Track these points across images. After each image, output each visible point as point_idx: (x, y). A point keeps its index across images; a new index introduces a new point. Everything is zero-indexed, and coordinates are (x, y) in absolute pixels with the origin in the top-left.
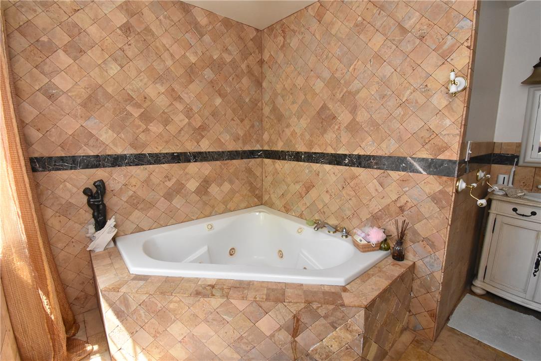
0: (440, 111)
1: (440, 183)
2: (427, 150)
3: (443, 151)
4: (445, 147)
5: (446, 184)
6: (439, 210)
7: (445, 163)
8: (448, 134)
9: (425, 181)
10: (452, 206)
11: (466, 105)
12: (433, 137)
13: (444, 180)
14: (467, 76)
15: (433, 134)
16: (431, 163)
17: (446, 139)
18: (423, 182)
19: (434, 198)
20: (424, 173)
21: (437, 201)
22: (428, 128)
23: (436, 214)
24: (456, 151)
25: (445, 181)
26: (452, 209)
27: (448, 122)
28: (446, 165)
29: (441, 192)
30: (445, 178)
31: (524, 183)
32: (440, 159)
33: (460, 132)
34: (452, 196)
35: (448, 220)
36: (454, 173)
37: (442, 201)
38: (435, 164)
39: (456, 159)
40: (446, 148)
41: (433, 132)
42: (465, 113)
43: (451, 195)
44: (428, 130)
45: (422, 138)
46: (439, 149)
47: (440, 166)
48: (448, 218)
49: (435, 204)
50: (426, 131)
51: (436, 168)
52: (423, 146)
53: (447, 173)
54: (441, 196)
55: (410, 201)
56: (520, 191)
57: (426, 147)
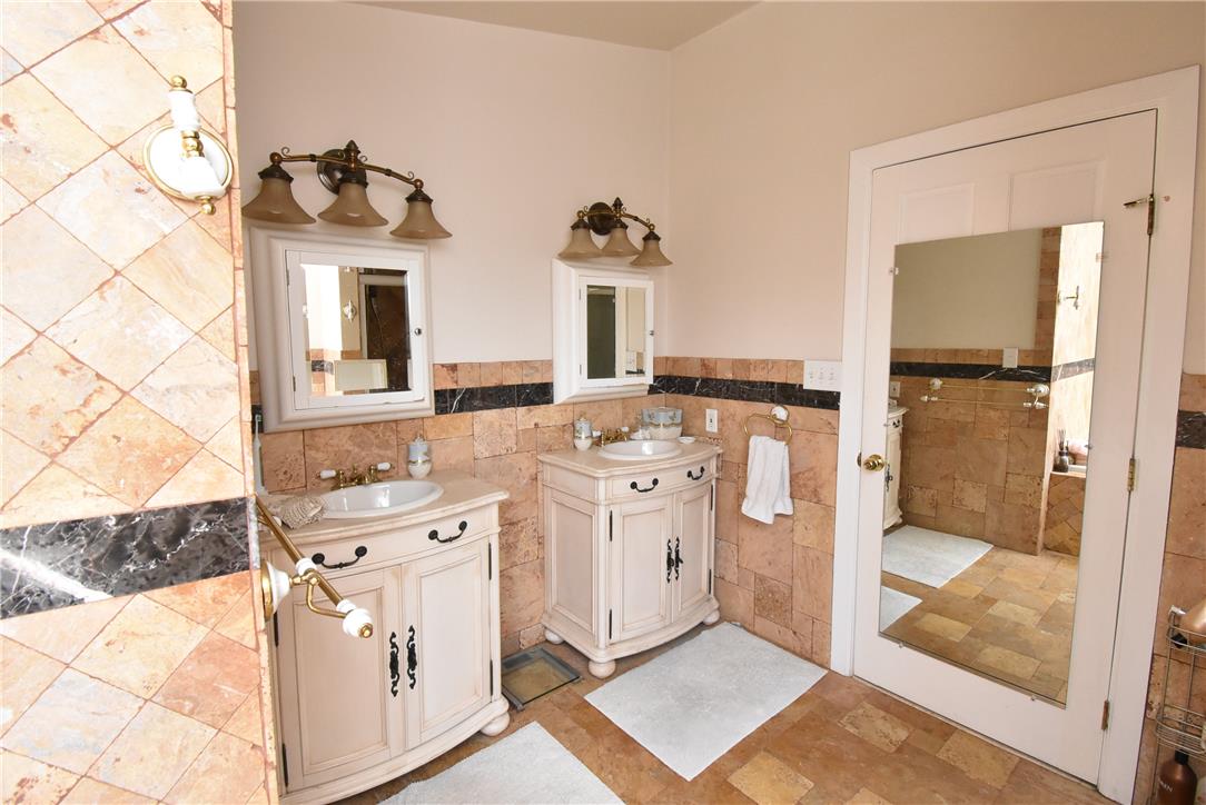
0: (117, 273)
1: (190, 618)
2: (80, 475)
3: (175, 470)
4: (179, 449)
5: (221, 608)
6: (212, 732)
7: (196, 518)
8: (184, 389)
9: (112, 632)
10: (267, 688)
11: (240, 263)
12: (100, 404)
13: (209, 595)
14: (224, 134)
15: (100, 390)
16: (120, 539)
17: (178, 412)
18: (101, 641)
19: (179, 695)
20: (94, 595)
21: (196, 703)
22: (60, 357)
23: (208, 756)
24: (235, 459)
25: (214, 600)
26: (267, 699)
27: (168, 332)
28: (204, 528)
29: (202, 653)
30: (210, 586)
31: (285, 473)
32: (165, 510)
33: (239, 377)
34: (257, 649)
35: (263, 749)
36: (246, 554)
37: (217, 690)
38: (148, 536)
39: (240, 494)
40: (187, 450)
41: (99, 376)
42: (241, 294)
43: (252, 644)
44: (64, 372)
45: (35, 412)
46: (153, 463)
47: (173, 541)
48: (260, 744)
49: (190, 714)
50: (56, 374)
51: (156, 554)
52: (54, 456)
53: (218, 560)
54: (210, 670)
55: (40, 770)
56: (312, 505)
57: (71, 458)
